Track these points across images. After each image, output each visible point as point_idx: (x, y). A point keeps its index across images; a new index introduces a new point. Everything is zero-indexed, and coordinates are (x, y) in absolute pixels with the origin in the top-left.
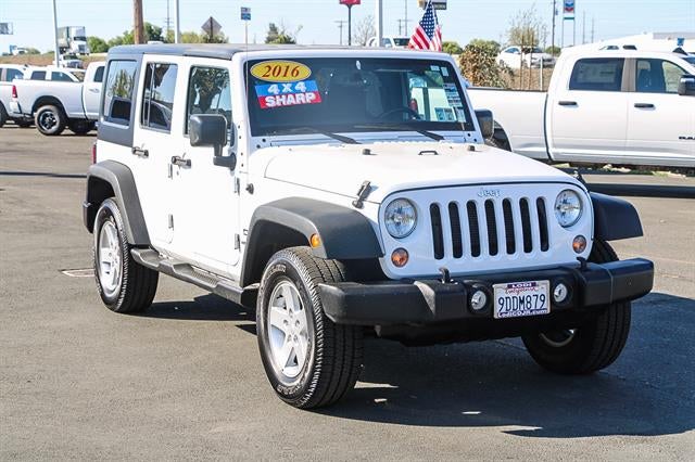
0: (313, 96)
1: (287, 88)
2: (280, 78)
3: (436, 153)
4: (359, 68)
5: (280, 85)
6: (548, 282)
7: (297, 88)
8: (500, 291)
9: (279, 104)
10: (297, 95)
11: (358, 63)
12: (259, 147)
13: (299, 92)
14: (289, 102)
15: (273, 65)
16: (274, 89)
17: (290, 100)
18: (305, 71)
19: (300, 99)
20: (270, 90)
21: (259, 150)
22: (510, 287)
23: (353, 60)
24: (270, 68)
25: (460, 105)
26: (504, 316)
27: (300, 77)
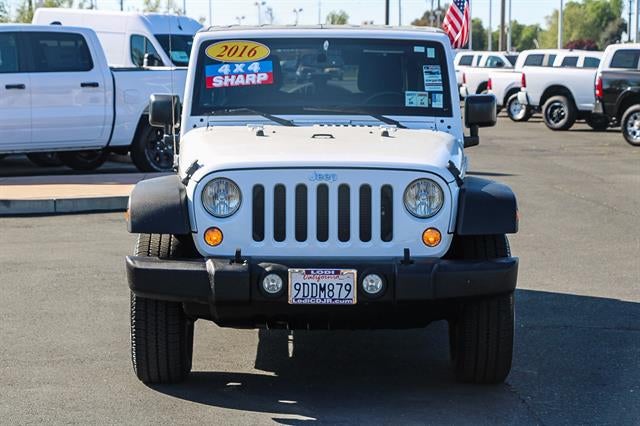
0: (265, 77)
1: (239, 68)
2: (235, 58)
3: (332, 137)
4: (326, 49)
5: (232, 65)
6: (355, 272)
7: (250, 68)
8: (296, 276)
9: (226, 84)
10: (248, 76)
11: (326, 43)
12: (195, 126)
13: (252, 72)
14: (237, 83)
15: (230, 45)
16: (225, 69)
17: (240, 80)
18: (264, 51)
19: (251, 79)
20: (220, 70)
21: (195, 130)
22: (308, 273)
23: (321, 41)
24: (226, 47)
25: (441, 89)
26: (299, 302)
27: (257, 57)
